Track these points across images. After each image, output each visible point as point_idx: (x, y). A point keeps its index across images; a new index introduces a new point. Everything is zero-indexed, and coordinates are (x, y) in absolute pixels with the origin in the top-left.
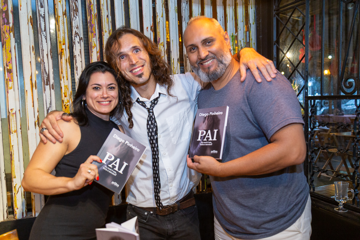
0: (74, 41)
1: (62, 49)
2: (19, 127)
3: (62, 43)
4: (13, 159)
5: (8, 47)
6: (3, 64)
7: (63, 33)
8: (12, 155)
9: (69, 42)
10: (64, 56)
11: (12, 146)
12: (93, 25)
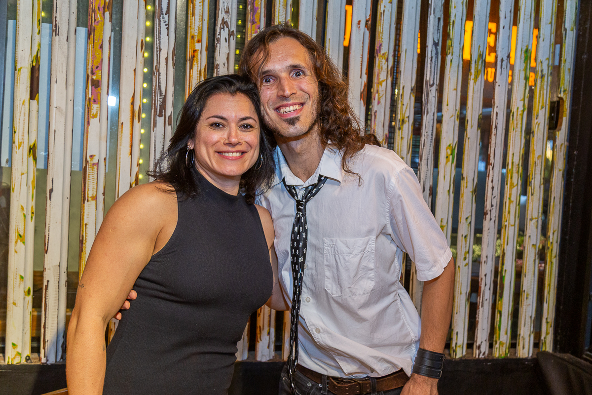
0: (219, 36)
1: (195, 51)
2: (101, 190)
3: (196, 39)
4: (84, 250)
5: (99, 39)
6: (86, 69)
7: (200, 19)
8: (84, 242)
9: (209, 37)
10: (197, 64)
11: (86, 224)
12: (258, 8)
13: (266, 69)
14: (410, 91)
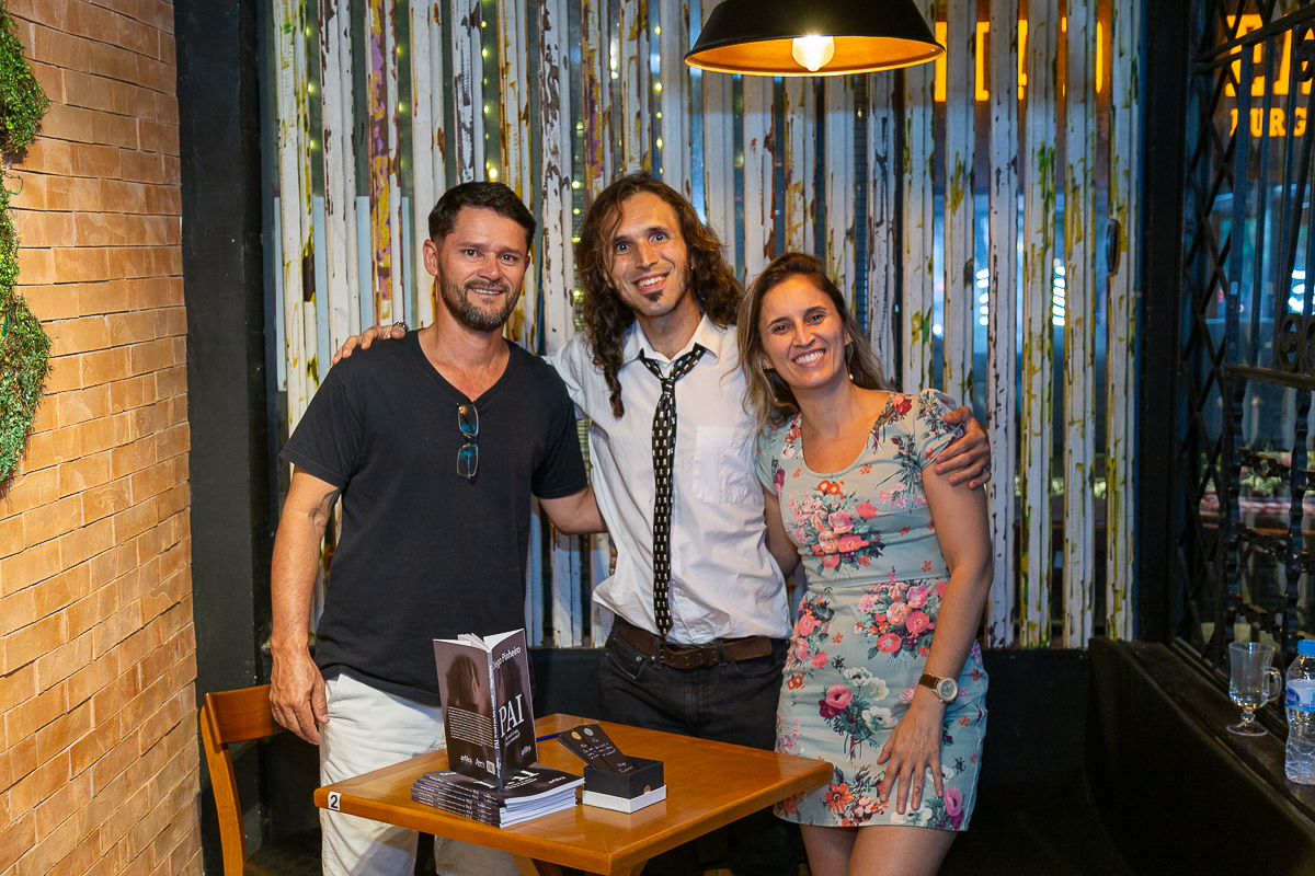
0: (545, 188)
6: (371, 254)
12: (599, 141)
13: (620, 234)
14: (843, 236)
